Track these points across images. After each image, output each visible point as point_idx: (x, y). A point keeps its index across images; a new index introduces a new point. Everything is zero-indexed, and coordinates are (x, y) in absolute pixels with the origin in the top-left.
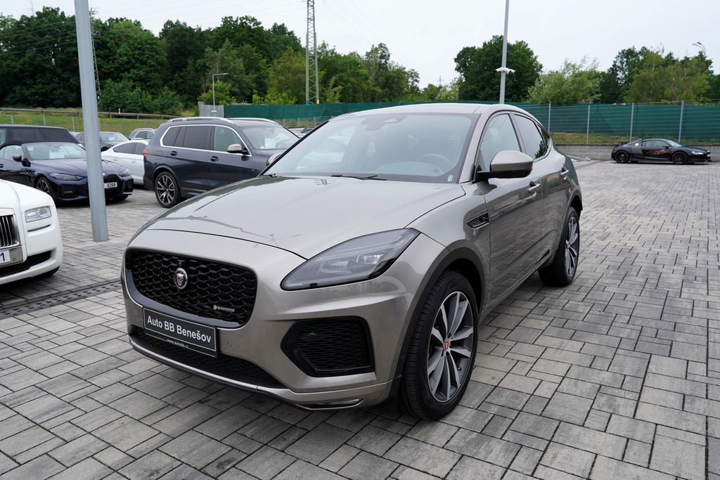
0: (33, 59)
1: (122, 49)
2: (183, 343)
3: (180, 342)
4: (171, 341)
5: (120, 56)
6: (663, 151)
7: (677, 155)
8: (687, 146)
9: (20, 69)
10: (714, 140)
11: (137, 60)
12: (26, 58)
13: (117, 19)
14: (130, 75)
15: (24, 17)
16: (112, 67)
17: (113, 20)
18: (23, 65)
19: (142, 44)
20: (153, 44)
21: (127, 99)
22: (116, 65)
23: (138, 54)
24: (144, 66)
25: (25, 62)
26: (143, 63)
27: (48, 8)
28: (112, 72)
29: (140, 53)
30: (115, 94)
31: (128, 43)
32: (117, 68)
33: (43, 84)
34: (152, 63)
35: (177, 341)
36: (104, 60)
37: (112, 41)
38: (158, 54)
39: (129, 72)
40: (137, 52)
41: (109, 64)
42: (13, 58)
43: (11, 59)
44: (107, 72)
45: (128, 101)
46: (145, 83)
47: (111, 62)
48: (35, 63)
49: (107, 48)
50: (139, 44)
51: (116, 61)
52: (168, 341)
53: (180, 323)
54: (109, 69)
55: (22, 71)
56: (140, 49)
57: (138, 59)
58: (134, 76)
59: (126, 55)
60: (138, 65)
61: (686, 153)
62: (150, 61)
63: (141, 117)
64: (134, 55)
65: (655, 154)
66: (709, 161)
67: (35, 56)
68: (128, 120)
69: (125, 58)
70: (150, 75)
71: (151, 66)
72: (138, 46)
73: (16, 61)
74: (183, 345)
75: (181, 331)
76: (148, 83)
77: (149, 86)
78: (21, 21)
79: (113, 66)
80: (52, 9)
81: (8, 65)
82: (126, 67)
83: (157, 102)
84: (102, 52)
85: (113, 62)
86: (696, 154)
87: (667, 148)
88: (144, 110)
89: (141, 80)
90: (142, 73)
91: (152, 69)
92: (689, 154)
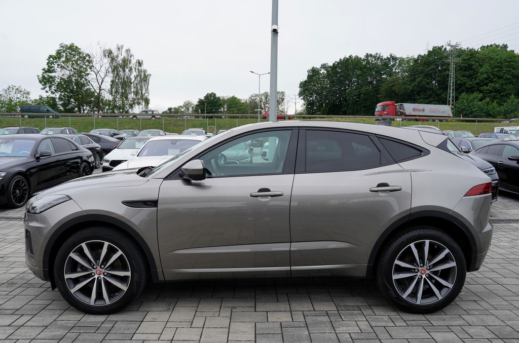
0: (419, 83)
1: (483, 69)
5: (482, 74)
9: (412, 90)
11: (494, 75)
12: (416, 83)
13: (488, 46)
14: (487, 88)
15: (420, 56)
16: (473, 83)
17: (484, 47)
18: (414, 87)
19: (501, 63)
20: (511, 61)
21: (475, 107)
22: (477, 81)
23: (496, 71)
24: (500, 80)
25: (415, 86)
26: (500, 77)
27: (436, 47)
28: (473, 87)
29: (499, 70)
30: (466, 104)
31: (490, 63)
32: (477, 84)
33: (424, 99)
34: (508, 77)
36: (469, 78)
37: (477, 63)
38: (514, 69)
39: (487, 86)
40: (496, 69)
41: (471, 80)
42: (409, 83)
43: (408, 84)
44: (469, 87)
45: (475, 109)
46: (500, 93)
47: (473, 79)
48: (420, 85)
49: (472, 69)
50: (498, 63)
51: (477, 78)
54: (471, 84)
55: (412, 91)
56: (499, 67)
57: (496, 74)
58: (490, 89)
59: (486, 73)
60: (495, 79)
62: (506, 75)
63: (479, 121)
64: (493, 72)
67: (422, 81)
68: (468, 123)
69: (485, 76)
70: (504, 87)
71: (507, 79)
72: (498, 65)
73: (410, 85)
76: (502, 94)
77: (503, 95)
78: (418, 59)
79: (475, 82)
80: (439, 47)
81: (405, 88)
82: (485, 82)
83: (502, 109)
84: (468, 73)
85: (475, 79)
88: (488, 115)
89: (497, 91)
90: (497, 86)
91: (507, 82)
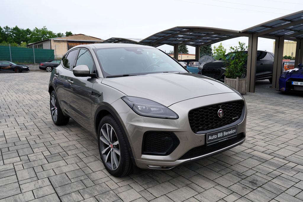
2: (225, 138)
3: (224, 139)
4: (220, 141)
6: (9, 67)
7: (16, 68)
8: (18, 64)
10: (25, 62)
35: (223, 139)
52: (219, 142)
53: (224, 131)
61: (20, 68)
65: (6, 68)
66: (29, 71)
74: (226, 139)
75: (225, 133)
86: (24, 68)
87: (11, 65)
92: (22, 68)
